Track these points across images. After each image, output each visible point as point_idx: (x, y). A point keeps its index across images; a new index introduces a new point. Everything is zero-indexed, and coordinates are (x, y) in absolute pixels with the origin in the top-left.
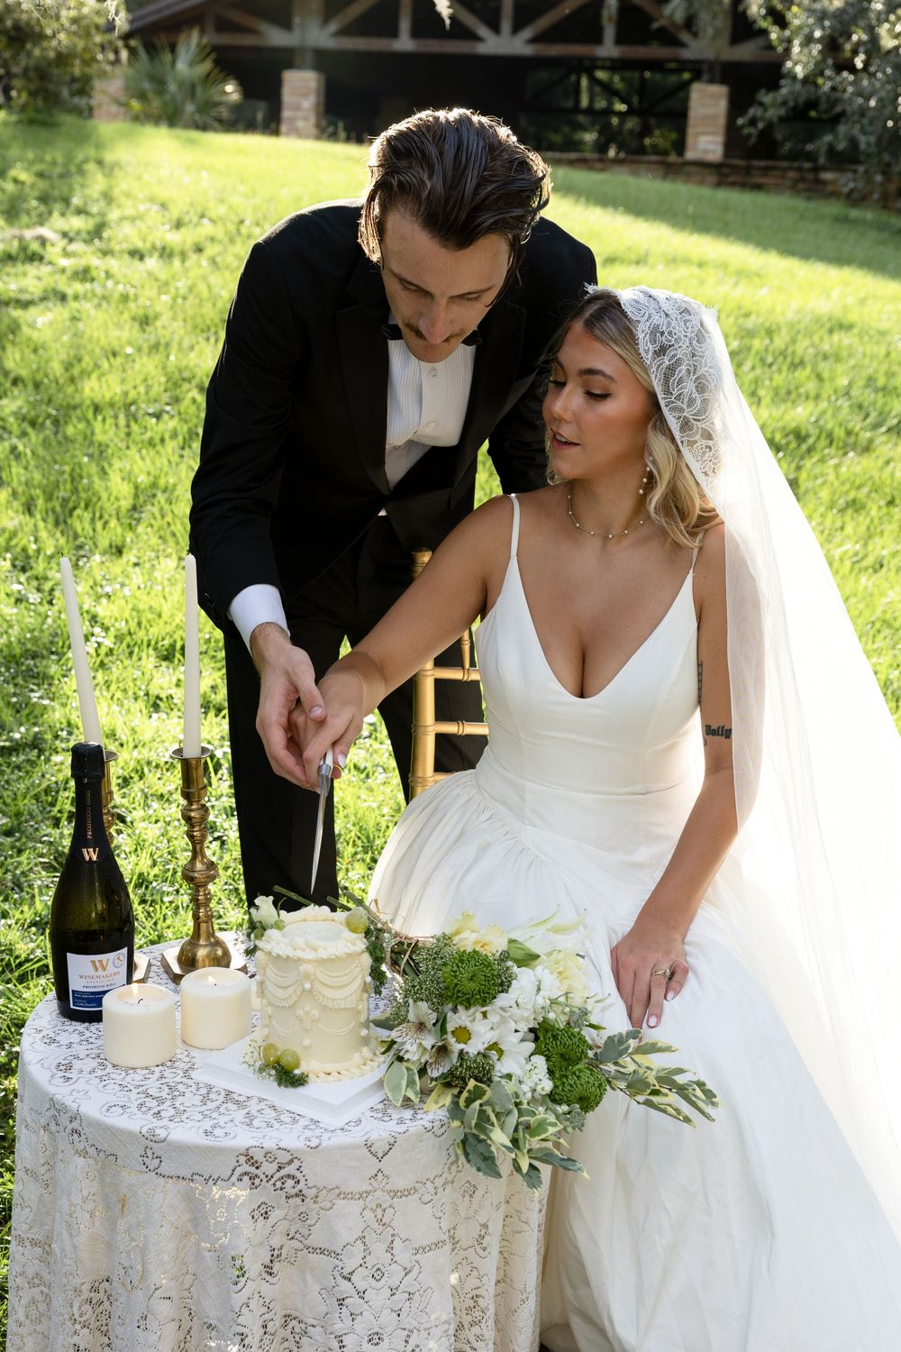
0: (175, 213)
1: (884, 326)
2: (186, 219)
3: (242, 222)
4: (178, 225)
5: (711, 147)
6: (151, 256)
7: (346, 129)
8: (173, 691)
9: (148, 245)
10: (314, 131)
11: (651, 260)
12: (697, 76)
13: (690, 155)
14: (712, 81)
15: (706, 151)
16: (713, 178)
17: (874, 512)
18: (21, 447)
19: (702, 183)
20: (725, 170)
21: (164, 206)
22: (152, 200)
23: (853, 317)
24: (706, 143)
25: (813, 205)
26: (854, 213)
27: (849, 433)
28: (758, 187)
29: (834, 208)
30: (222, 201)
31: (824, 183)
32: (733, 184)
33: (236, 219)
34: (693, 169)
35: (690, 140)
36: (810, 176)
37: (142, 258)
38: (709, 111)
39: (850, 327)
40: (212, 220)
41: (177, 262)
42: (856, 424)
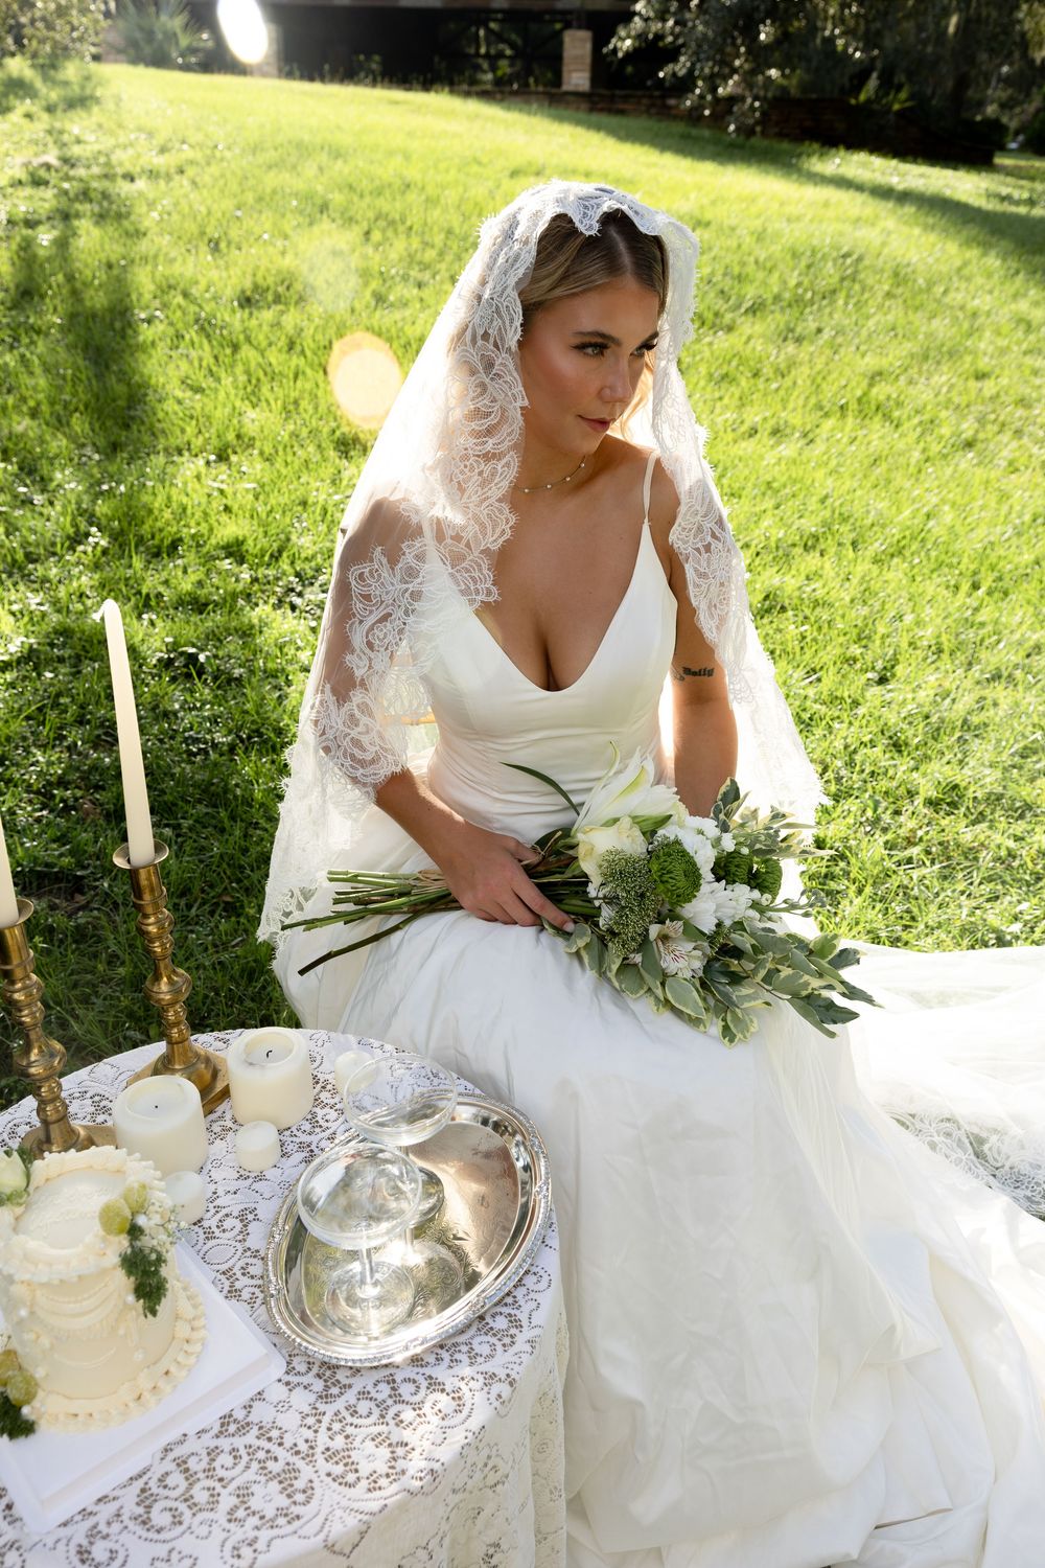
0: (159, 140)
1: (733, 222)
2: (170, 145)
3: (216, 147)
4: (163, 150)
5: (581, 82)
6: (140, 178)
7: (300, 69)
8: (161, 589)
9: (138, 169)
10: (273, 70)
11: (547, 172)
12: (568, 25)
13: (565, 87)
14: (580, 27)
15: (577, 85)
16: (584, 106)
17: (743, 383)
18: (28, 355)
19: (578, 109)
20: (596, 99)
21: (150, 135)
22: (140, 129)
23: (708, 216)
24: (577, 78)
25: (663, 125)
26: (694, 132)
27: (716, 314)
28: (621, 112)
29: (679, 127)
30: (199, 129)
31: (669, 108)
32: (601, 110)
33: (211, 144)
34: (571, 98)
35: (565, 75)
36: (659, 102)
37: (132, 180)
38: (578, 52)
39: (708, 224)
40: (191, 146)
41: (162, 183)
42: (720, 305)
